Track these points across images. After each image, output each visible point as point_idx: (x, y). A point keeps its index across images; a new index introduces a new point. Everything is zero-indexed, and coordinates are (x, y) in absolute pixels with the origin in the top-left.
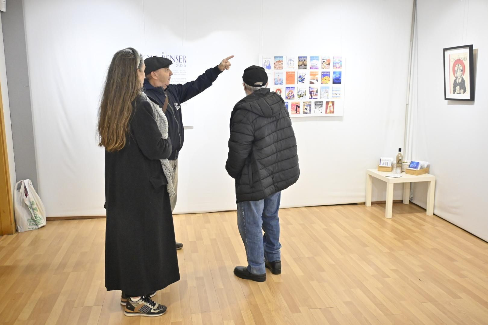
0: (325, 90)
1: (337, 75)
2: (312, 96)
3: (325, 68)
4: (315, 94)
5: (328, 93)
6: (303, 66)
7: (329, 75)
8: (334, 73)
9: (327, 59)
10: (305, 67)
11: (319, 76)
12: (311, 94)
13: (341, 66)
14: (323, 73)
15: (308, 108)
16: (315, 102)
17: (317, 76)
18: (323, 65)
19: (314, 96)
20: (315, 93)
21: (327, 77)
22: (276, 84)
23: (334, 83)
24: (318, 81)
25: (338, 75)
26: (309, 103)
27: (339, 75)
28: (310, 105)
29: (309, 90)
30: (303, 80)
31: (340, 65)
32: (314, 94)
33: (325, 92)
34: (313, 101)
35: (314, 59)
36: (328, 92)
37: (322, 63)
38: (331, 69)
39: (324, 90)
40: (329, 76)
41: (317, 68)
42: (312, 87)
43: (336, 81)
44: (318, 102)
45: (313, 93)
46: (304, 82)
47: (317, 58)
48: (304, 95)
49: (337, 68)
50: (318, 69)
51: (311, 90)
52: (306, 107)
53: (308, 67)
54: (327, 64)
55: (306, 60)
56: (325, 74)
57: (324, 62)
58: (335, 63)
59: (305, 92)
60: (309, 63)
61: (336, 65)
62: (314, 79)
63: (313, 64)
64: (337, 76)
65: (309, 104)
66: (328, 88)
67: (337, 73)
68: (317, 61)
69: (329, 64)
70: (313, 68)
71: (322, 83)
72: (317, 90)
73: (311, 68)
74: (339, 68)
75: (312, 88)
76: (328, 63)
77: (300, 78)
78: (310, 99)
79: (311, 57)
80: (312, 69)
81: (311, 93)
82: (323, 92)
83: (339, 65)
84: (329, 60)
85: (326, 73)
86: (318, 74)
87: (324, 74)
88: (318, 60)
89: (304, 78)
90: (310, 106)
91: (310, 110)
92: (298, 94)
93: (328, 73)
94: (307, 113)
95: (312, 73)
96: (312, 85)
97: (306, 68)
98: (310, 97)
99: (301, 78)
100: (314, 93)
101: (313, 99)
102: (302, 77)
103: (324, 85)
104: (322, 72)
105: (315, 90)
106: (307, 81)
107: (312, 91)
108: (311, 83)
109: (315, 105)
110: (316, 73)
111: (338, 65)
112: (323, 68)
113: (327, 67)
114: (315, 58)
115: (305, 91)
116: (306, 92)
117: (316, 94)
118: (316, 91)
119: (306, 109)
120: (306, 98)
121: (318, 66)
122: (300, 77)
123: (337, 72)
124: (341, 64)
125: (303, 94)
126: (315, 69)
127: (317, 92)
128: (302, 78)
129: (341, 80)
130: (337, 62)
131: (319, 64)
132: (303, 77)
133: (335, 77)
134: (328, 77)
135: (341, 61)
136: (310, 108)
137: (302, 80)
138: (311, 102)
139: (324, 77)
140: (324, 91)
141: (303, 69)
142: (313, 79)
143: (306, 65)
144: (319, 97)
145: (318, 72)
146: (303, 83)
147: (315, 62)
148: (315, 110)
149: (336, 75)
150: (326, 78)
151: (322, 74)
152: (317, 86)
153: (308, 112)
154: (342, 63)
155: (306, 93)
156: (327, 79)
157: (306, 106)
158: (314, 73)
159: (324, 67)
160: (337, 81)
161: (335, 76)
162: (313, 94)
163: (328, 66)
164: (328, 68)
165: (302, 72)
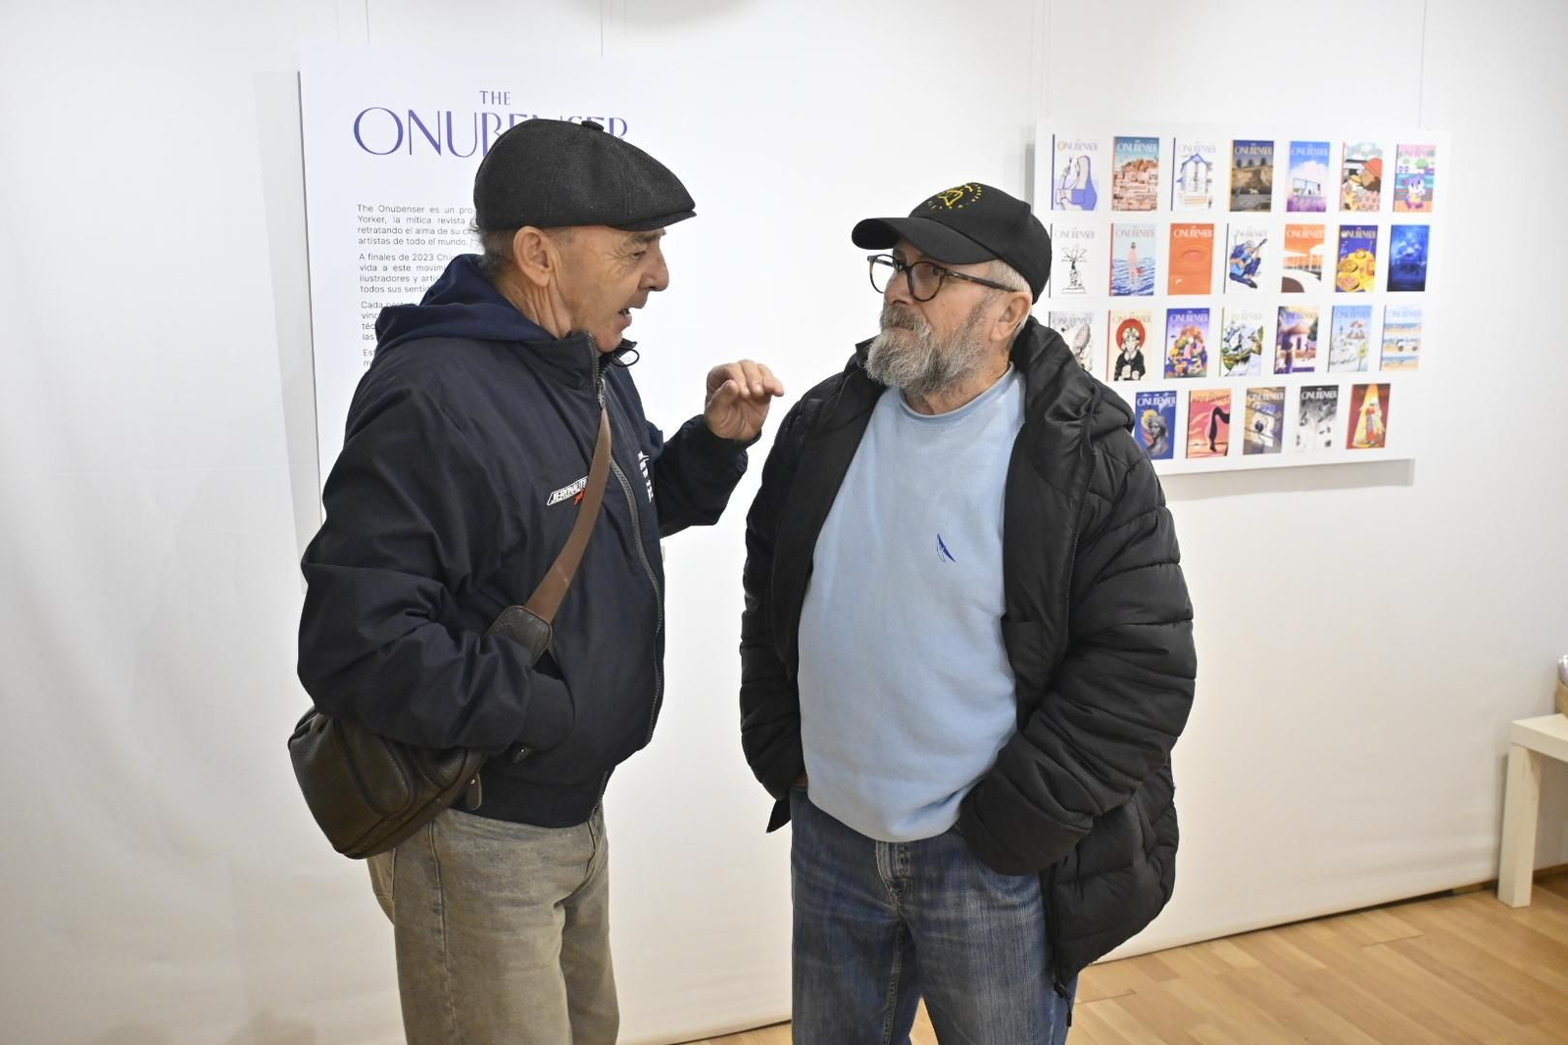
0: (1353, 325)
1: (1410, 244)
2: (1288, 359)
3: (1358, 209)
4: (1303, 348)
5: (1363, 341)
6: (1254, 196)
7: (1375, 241)
8: (1397, 231)
9: (1370, 158)
10: (1262, 199)
11: (1327, 251)
12: (1286, 345)
13: (1428, 196)
14: (1345, 235)
15: (1270, 424)
16: (1304, 389)
17: (1315, 250)
18: (1349, 190)
19: (1299, 355)
20: (1304, 339)
21: (1361, 253)
22: (1118, 290)
23: (1393, 286)
24: (1319, 275)
25: (1412, 245)
26: (1275, 396)
27: (1417, 246)
28: (1279, 407)
29: (1279, 325)
30: (1252, 268)
31: (1424, 192)
32: (1299, 347)
33: (1349, 336)
34: (1294, 383)
35: (1307, 158)
36: (1363, 337)
37: (1345, 181)
38: (1384, 216)
39: (1346, 322)
40: (1374, 252)
41: (1319, 203)
42: (1290, 310)
43: (1401, 276)
44: (1314, 389)
45: (1293, 340)
46: (1254, 279)
47: (1320, 152)
48: (1251, 351)
49: (1409, 205)
50: (1324, 210)
51: (1285, 327)
52: (1258, 417)
53: (1279, 199)
54: (1366, 184)
55: (1269, 163)
56: (1355, 240)
57: (1353, 172)
58: (1404, 182)
59: (1256, 336)
60: (1282, 180)
61: (1407, 191)
62: (1304, 265)
63: (1300, 185)
64: (1410, 250)
65: (1272, 401)
66: (1366, 311)
67: (1410, 235)
68: (1322, 166)
69: (1375, 186)
70: (1301, 207)
71: (1338, 290)
72: (1316, 325)
73: (1290, 207)
74: (1419, 206)
75: (1291, 315)
76: (1369, 180)
77: (1239, 260)
78: (1278, 372)
79: (1294, 145)
80: (1298, 210)
81: (1284, 339)
82: (1343, 337)
83: (1420, 189)
84: (1375, 165)
85: (1359, 235)
86: (1320, 241)
87: (1348, 238)
88: (1324, 160)
89: (1258, 261)
90: (1276, 412)
91: (1278, 435)
92: (1225, 345)
93: (1369, 235)
94: (1259, 449)
95: (1296, 234)
96: (1291, 300)
97: (1266, 207)
98: (1282, 364)
99: (1244, 260)
100: (1299, 341)
101: (1292, 376)
102: (1246, 252)
103: (1349, 299)
104: (1343, 228)
105: (1305, 325)
106: (1269, 275)
107: (1291, 333)
108: (1290, 286)
109: (1303, 403)
110: (1316, 235)
111: (1415, 192)
112: (1347, 207)
113: (1364, 201)
114: (1310, 151)
115: (1261, 331)
116: (1261, 337)
117: (1311, 344)
118: (1308, 331)
119: (1260, 428)
120: (1262, 372)
121: (1324, 192)
122: (1238, 253)
123: (1410, 227)
124: (1429, 186)
125: (1247, 345)
126: (1310, 209)
127: (1313, 336)
128: (1249, 261)
129: (1424, 269)
130: (1415, 175)
131: (1328, 180)
132: (1254, 256)
133: (1398, 257)
134: (1369, 254)
135: (1429, 172)
136: (1280, 421)
137: (1246, 269)
138: (1282, 390)
139: (1351, 256)
140: (1347, 330)
141: (1255, 209)
142: (1300, 267)
143: (1266, 191)
144: (1319, 361)
145: (1322, 227)
146: (1253, 285)
147: (1310, 170)
148: (1303, 431)
149: (1404, 243)
150: (1357, 258)
151: (1341, 240)
152: (1317, 300)
153: (1269, 442)
154: (1431, 182)
155: (1264, 344)
156: (1361, 263)
157: (1260, 411)
158: (1305, 234)
159: (1349, 200)
160: (1408, 275)
161: (1400, 252)
162: (1294, 349)
163: (1369, 193)
164: (1371, 208)
165: (1248, 225)
